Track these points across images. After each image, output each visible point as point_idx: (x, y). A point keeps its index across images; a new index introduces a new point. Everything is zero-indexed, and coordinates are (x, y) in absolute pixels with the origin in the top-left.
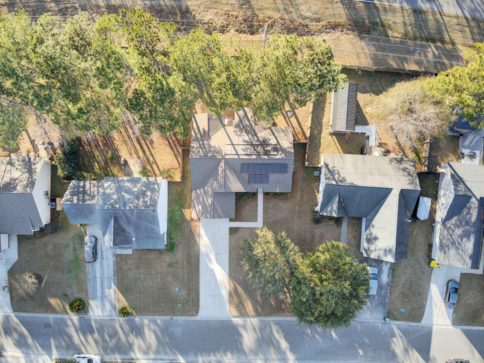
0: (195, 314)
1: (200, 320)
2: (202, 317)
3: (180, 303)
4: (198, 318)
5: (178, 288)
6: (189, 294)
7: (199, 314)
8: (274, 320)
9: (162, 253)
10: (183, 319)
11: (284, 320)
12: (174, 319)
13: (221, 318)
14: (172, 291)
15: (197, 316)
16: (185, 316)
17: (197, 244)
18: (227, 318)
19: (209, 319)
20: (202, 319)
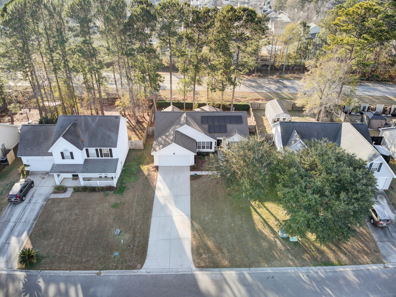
3: (117, 250)
6: (133, 238)
7: (144, 266)
8: (264, 272)
9: (107, 195)
10: (116, 274)
11: (282, 271)
12: (102, 275)
13: (179, 270)
14: (109, 234)
15: (140, 269)
16: (122, 269)
17: (152, 188)
18: (189, 271)
19: (160, 274)
20: (149, 274)
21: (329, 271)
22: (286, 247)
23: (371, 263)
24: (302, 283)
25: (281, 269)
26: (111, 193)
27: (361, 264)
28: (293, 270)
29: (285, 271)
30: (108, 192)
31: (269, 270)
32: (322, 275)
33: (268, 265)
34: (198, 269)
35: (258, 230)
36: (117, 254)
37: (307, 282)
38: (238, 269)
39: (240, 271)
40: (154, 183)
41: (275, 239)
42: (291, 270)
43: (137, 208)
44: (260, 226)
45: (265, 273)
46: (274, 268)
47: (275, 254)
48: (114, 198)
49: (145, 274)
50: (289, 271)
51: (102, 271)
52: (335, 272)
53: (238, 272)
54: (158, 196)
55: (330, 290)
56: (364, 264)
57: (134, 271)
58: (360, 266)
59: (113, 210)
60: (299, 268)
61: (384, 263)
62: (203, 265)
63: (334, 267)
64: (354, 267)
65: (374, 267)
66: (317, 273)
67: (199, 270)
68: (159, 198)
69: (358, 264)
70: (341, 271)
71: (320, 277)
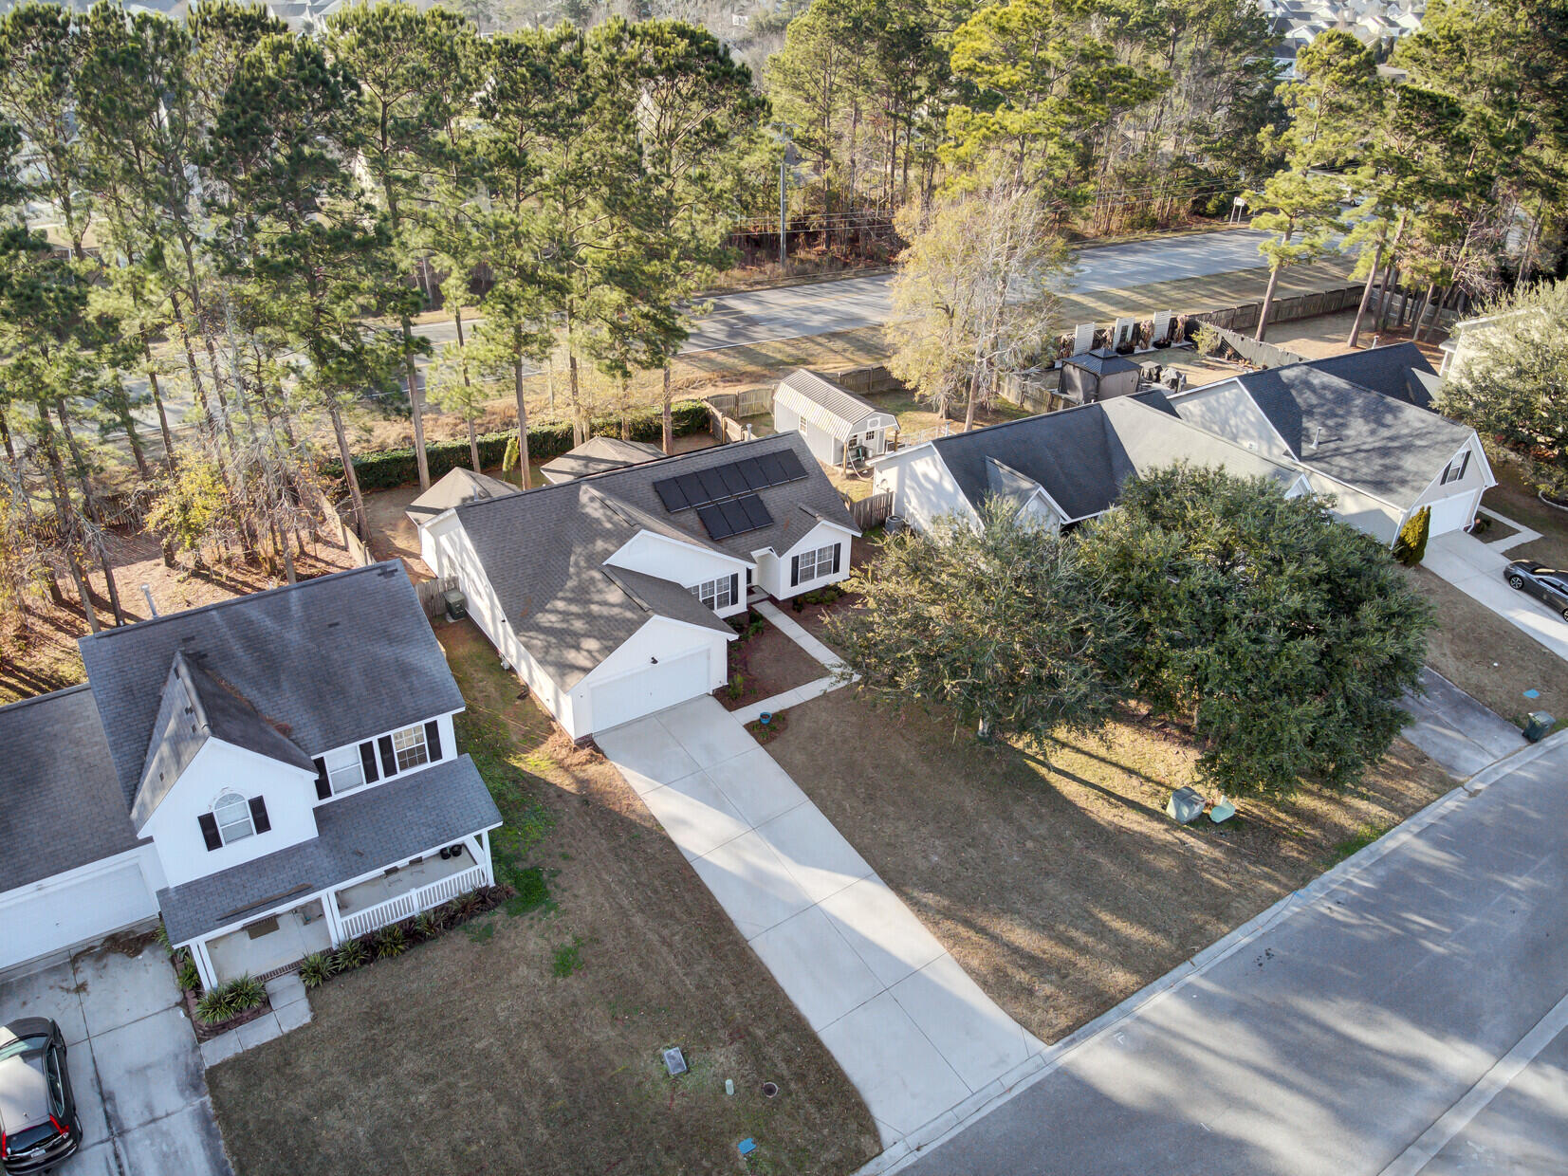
0: (866, 1141)
1: (914, 1166)
2: (913, 1142)
3: (736, 1131)
4: (896, 1154)
5: (675, 1052)
6: (754, 1053)
7: (887, 1134)
8: (1234, 950)
9: (488, 931)
11: (1271, 926)
13: (1008, 1081)
14: (648, 1086)
15: (882, 1150)
17: (650, 831)
18: (1039, 1068)
19: (960, 1129)
20: (925, 1151)
21: (1373, 864)
22: (1221, 845)
23: (1435, 796)
24: (1348, 931)
25: (1265, 920)
26: (499, 916)
27: (1418, 810)
28: (1294, 905)
29: (1278, 920)
30: (482, 920)
31: (1240, 938)
32: (1366, 884)
33: (1226, 922)
34: (1060, 1044)
35: (1111, 828)
36: (745, 1146)
37: (1354, 921)
38: (1166, 979)
39: (1175, 982)
40: (637, 805)
41: (1177, 834)
42: (1289, 908)
43: (666, 932)
44: (1104, 813)
45: (1240, 951)
46: (1248, 926)
47: (1216, 881)
48: (531, 933)
49: (911, 1160)
50: (1287, 913)
52: (1383, 860)
53: (1173, 990)
54: (699, 853)
55: (1420, 914)
56: (1423, 807)
58: (1422, 813)
59: (576, 985)
60: (1301, 892)
61: (1461, 784)
62: (1063, 1022)
63: (1373, 846)
64: (1412, 825)
65: (1450, 804)
66: (1349, 884)
67: (1066, 1045)
68: (706, 857)
69: (1412, 814)
70: (1395, 851)
71: (1366, 891)
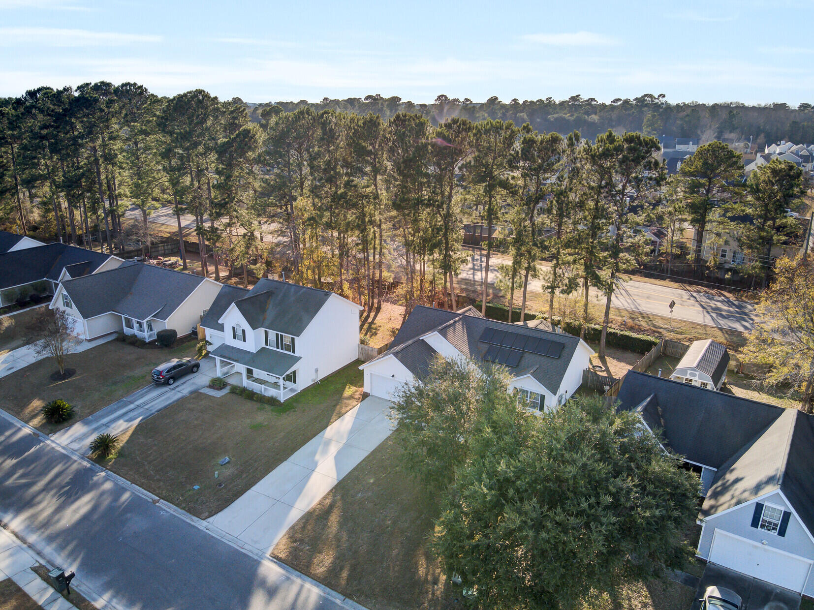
0: (205, 515)
1: (199, 531)
2: (210, 527)
4: (202, 525)
7: (211, 519)
10: (172, 512)
12: (157, 504)
14: (213, 460)
15: (204, 520)
16: (183, 509)
30: (266, 406)
34: (271, 558)
36: (196, 487)
40: (340, 415)
48: (266, 416)
49: (202, 529)
51: (161, 500)
54: (324, 436)
57: (194, 518)
59: (248, 432)
62: (283, 556)
68: (323, 439)
